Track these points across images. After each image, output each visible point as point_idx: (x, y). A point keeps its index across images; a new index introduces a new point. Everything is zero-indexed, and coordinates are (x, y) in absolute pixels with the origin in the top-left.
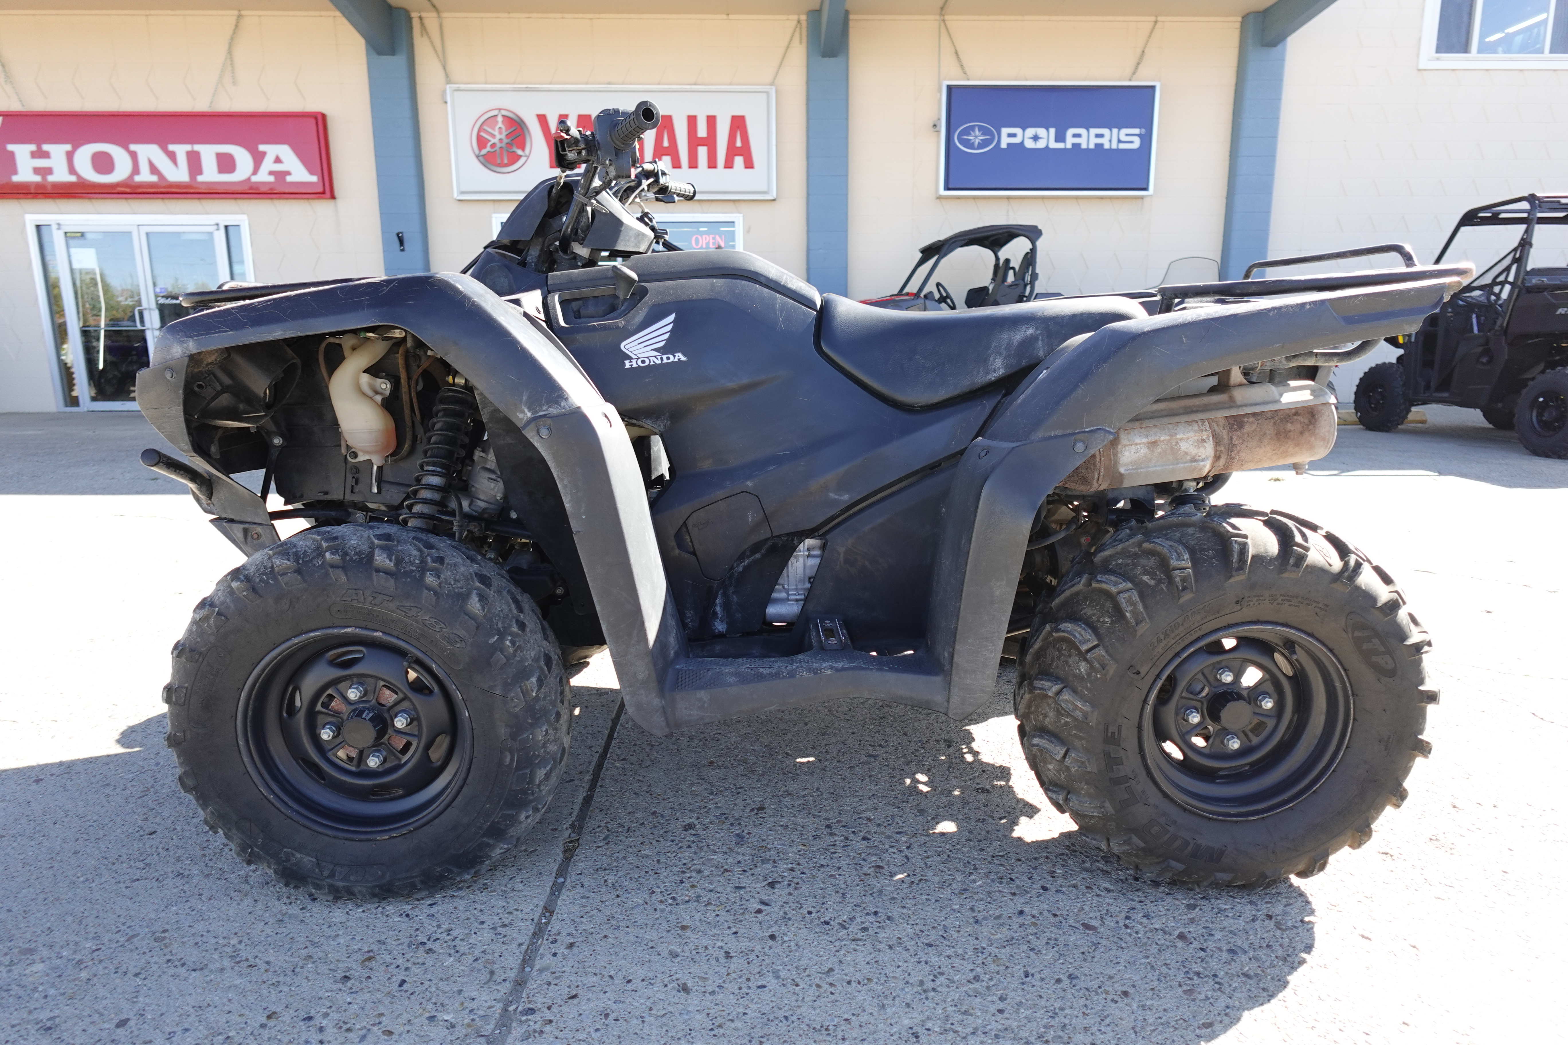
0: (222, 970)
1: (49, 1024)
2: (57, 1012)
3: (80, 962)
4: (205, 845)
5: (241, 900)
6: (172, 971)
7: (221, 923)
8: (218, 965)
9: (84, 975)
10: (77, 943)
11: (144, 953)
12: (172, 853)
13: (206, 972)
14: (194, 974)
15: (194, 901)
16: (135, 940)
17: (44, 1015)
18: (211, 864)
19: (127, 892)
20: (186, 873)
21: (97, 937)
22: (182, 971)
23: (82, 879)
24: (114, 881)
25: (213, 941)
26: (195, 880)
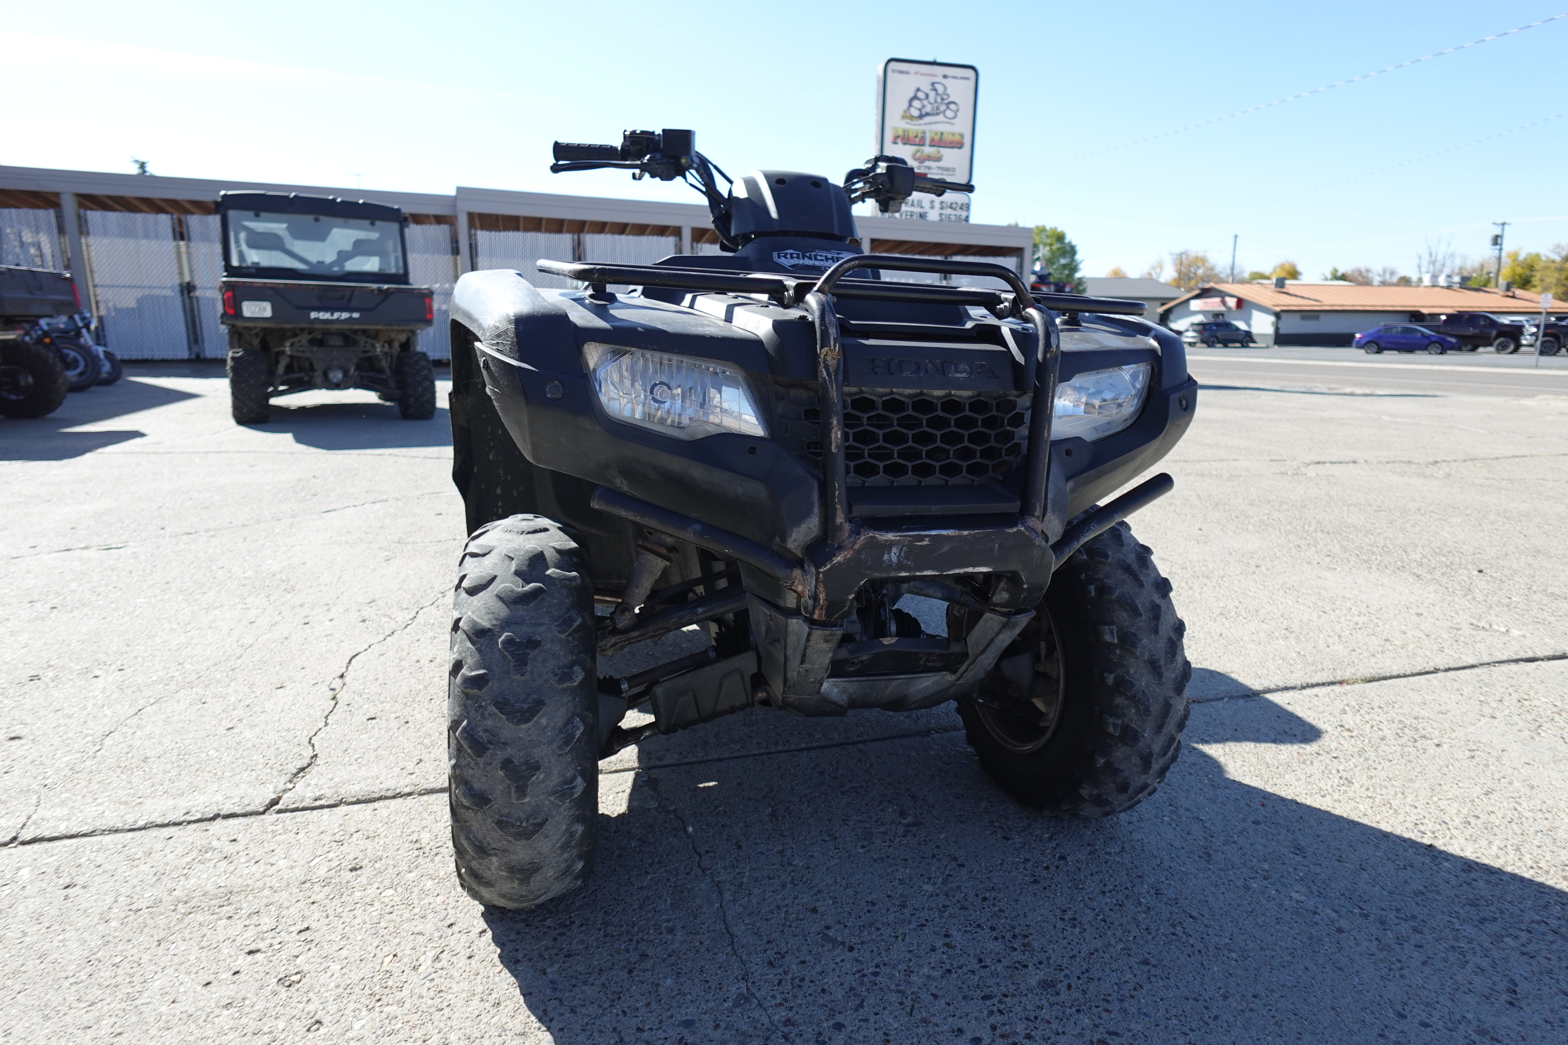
0: (1187, 810)
1: (1298, 852)
2: (1292, 855)
3: (1265, 878)
4: (1118, 907)
5: (1138, 841)
6: (1213, 828)
7: (1164, 835)
8: (1187, 813)
9: (1266, 866)
10: (1263, 893)
11: (1222, 853)
12: (1147, 921)
13: (1196, 815)
14: (1203, 818)
15: (1167, 864)
16: (1222, 866)
17: (1299, 858)
18: (1129, 885)
19: (1206, 911)
20: (1152, 892)
21: (1247, 888)
22: (1207, 825)
23: (1234, 955)
24: (1210, 931)
25: (1178, 828)
26: (1152, 880)
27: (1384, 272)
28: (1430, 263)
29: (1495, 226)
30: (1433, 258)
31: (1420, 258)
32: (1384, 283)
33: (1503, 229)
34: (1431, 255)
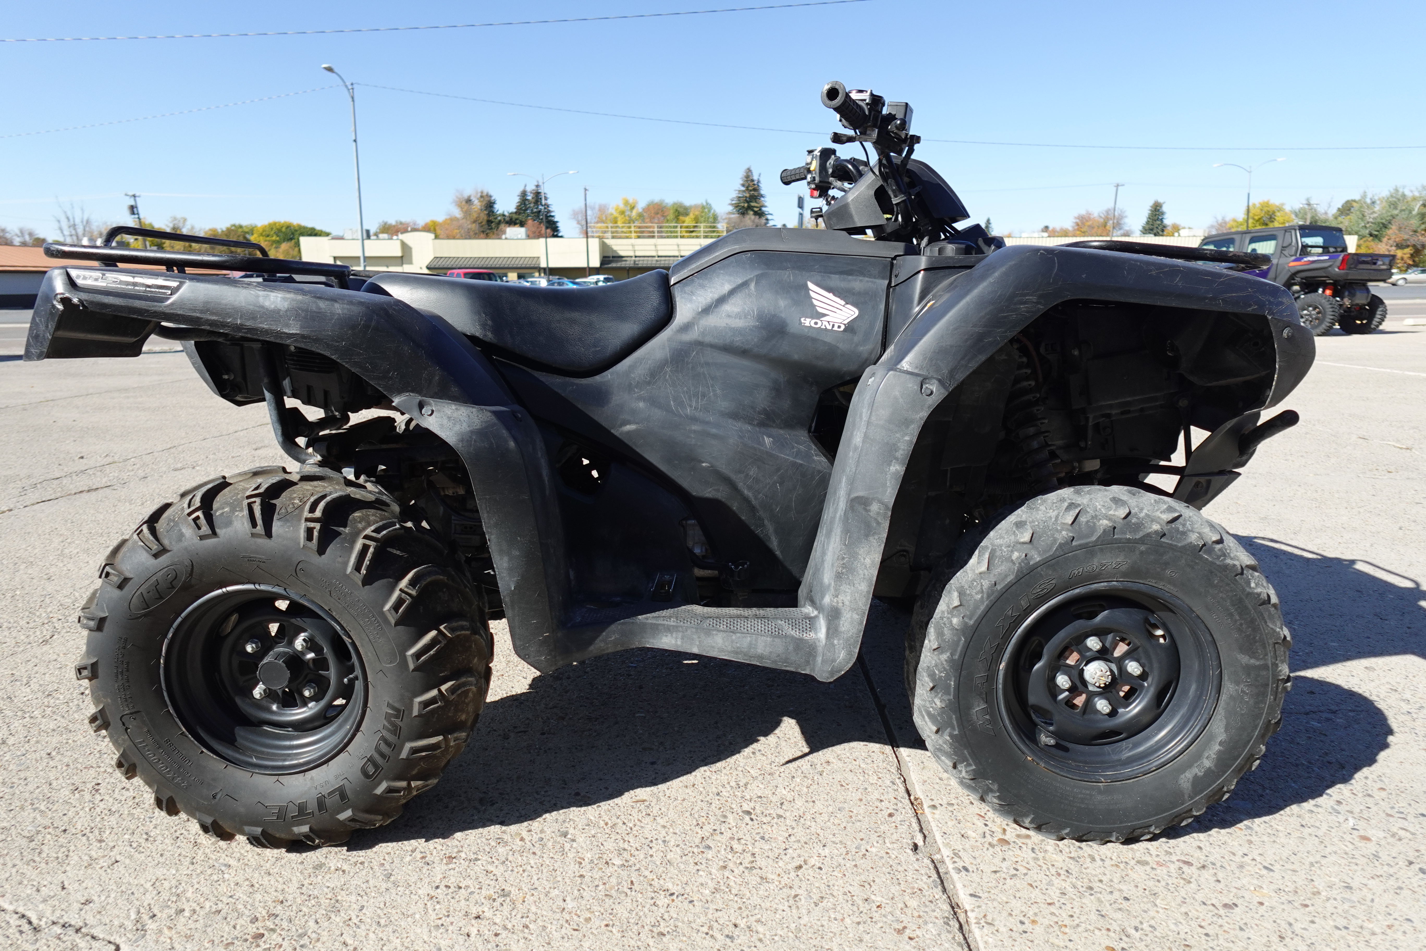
27: (22, 232)
28: (70, 227)
29: (128, 197)
30: (72, 222)
31: (59, 221)
32: (24, 244)
33: (135, 200)
34: (68, 219)
